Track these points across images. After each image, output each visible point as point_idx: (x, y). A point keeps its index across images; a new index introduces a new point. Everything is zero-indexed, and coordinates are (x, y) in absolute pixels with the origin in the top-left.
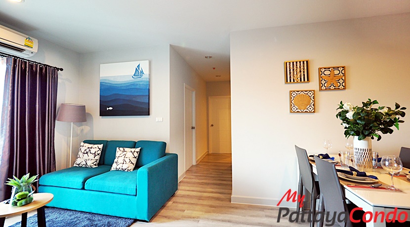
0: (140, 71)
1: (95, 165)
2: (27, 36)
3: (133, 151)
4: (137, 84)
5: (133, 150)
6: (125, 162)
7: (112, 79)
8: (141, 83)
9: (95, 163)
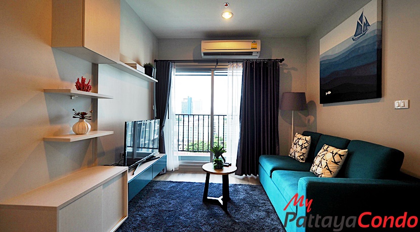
0: (363, 25)
1: (302, 159)
2: (253, 41)
3: (334, 152)
4: (359, 48)
5: (336, 150)
6: (320, 165)
7: (330, 53)
8: (365, 44)
9: (301, 157)
